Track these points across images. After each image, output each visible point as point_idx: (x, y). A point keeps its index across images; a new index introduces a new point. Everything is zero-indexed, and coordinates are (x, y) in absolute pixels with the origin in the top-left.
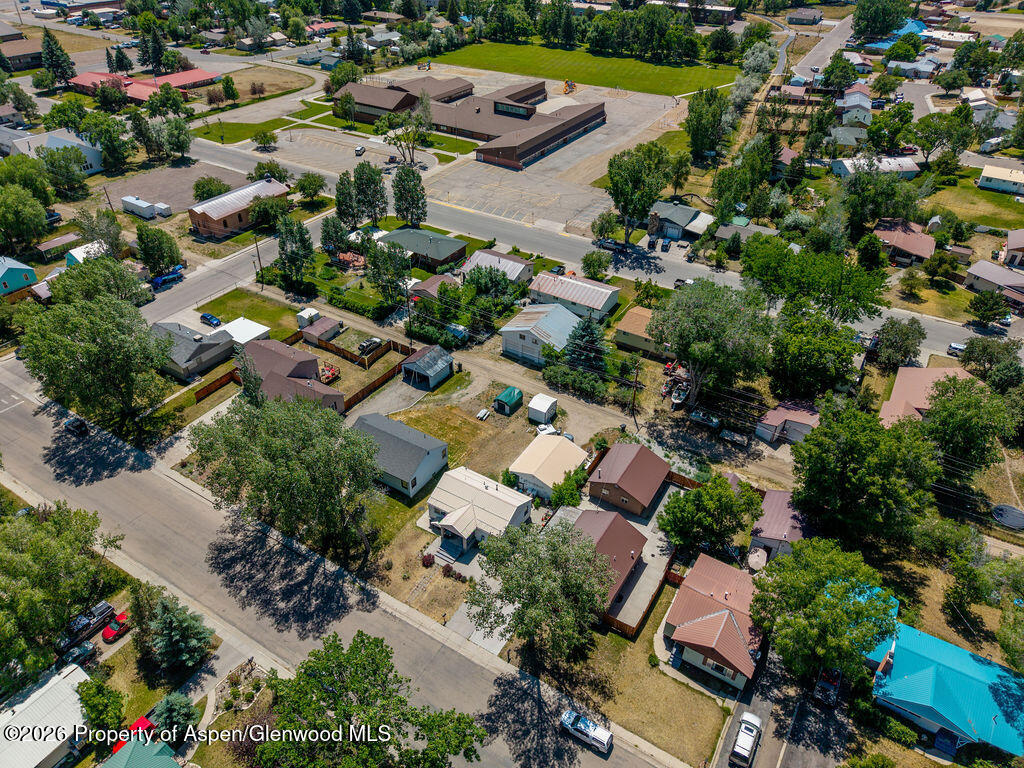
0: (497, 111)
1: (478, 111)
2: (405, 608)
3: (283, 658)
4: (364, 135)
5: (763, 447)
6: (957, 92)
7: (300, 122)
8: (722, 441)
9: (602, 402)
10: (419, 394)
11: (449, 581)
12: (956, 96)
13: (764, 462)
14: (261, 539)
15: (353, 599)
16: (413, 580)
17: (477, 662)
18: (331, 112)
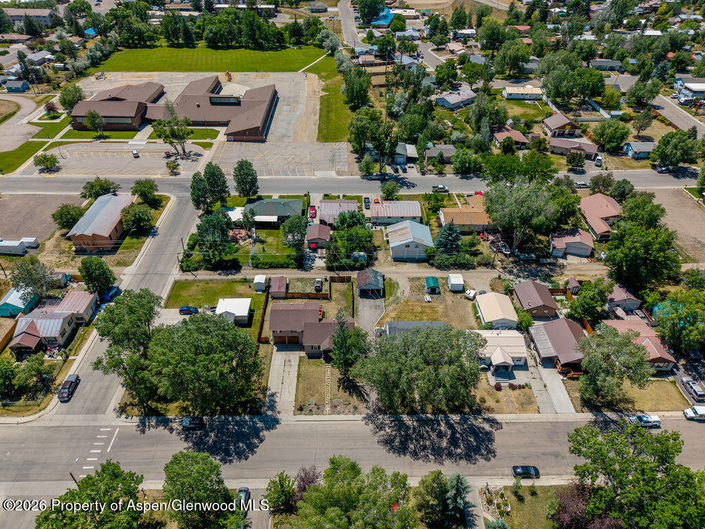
0: (213, 104)
1: (198, 106)
2: (513, 416)
3: (494, 475)
4: (123, 140)
5: (561, 261)
6: (444, 46)
7: (51, 141)
8: (544, 265)
9: (474, 268)
10: (379, 302)
11: (517, 392)
12: (444, 49)
13: (568, 268)
14: (400, 425)
15: (487, 427)
16: (501, 401)
17: (572, 421)
18: (69, 127)
